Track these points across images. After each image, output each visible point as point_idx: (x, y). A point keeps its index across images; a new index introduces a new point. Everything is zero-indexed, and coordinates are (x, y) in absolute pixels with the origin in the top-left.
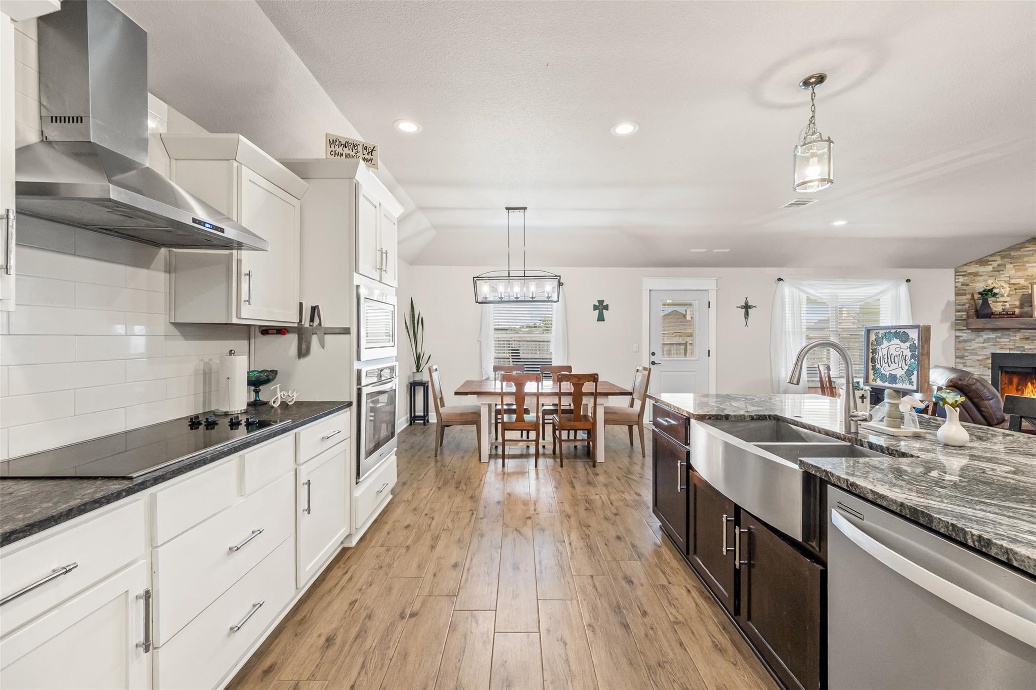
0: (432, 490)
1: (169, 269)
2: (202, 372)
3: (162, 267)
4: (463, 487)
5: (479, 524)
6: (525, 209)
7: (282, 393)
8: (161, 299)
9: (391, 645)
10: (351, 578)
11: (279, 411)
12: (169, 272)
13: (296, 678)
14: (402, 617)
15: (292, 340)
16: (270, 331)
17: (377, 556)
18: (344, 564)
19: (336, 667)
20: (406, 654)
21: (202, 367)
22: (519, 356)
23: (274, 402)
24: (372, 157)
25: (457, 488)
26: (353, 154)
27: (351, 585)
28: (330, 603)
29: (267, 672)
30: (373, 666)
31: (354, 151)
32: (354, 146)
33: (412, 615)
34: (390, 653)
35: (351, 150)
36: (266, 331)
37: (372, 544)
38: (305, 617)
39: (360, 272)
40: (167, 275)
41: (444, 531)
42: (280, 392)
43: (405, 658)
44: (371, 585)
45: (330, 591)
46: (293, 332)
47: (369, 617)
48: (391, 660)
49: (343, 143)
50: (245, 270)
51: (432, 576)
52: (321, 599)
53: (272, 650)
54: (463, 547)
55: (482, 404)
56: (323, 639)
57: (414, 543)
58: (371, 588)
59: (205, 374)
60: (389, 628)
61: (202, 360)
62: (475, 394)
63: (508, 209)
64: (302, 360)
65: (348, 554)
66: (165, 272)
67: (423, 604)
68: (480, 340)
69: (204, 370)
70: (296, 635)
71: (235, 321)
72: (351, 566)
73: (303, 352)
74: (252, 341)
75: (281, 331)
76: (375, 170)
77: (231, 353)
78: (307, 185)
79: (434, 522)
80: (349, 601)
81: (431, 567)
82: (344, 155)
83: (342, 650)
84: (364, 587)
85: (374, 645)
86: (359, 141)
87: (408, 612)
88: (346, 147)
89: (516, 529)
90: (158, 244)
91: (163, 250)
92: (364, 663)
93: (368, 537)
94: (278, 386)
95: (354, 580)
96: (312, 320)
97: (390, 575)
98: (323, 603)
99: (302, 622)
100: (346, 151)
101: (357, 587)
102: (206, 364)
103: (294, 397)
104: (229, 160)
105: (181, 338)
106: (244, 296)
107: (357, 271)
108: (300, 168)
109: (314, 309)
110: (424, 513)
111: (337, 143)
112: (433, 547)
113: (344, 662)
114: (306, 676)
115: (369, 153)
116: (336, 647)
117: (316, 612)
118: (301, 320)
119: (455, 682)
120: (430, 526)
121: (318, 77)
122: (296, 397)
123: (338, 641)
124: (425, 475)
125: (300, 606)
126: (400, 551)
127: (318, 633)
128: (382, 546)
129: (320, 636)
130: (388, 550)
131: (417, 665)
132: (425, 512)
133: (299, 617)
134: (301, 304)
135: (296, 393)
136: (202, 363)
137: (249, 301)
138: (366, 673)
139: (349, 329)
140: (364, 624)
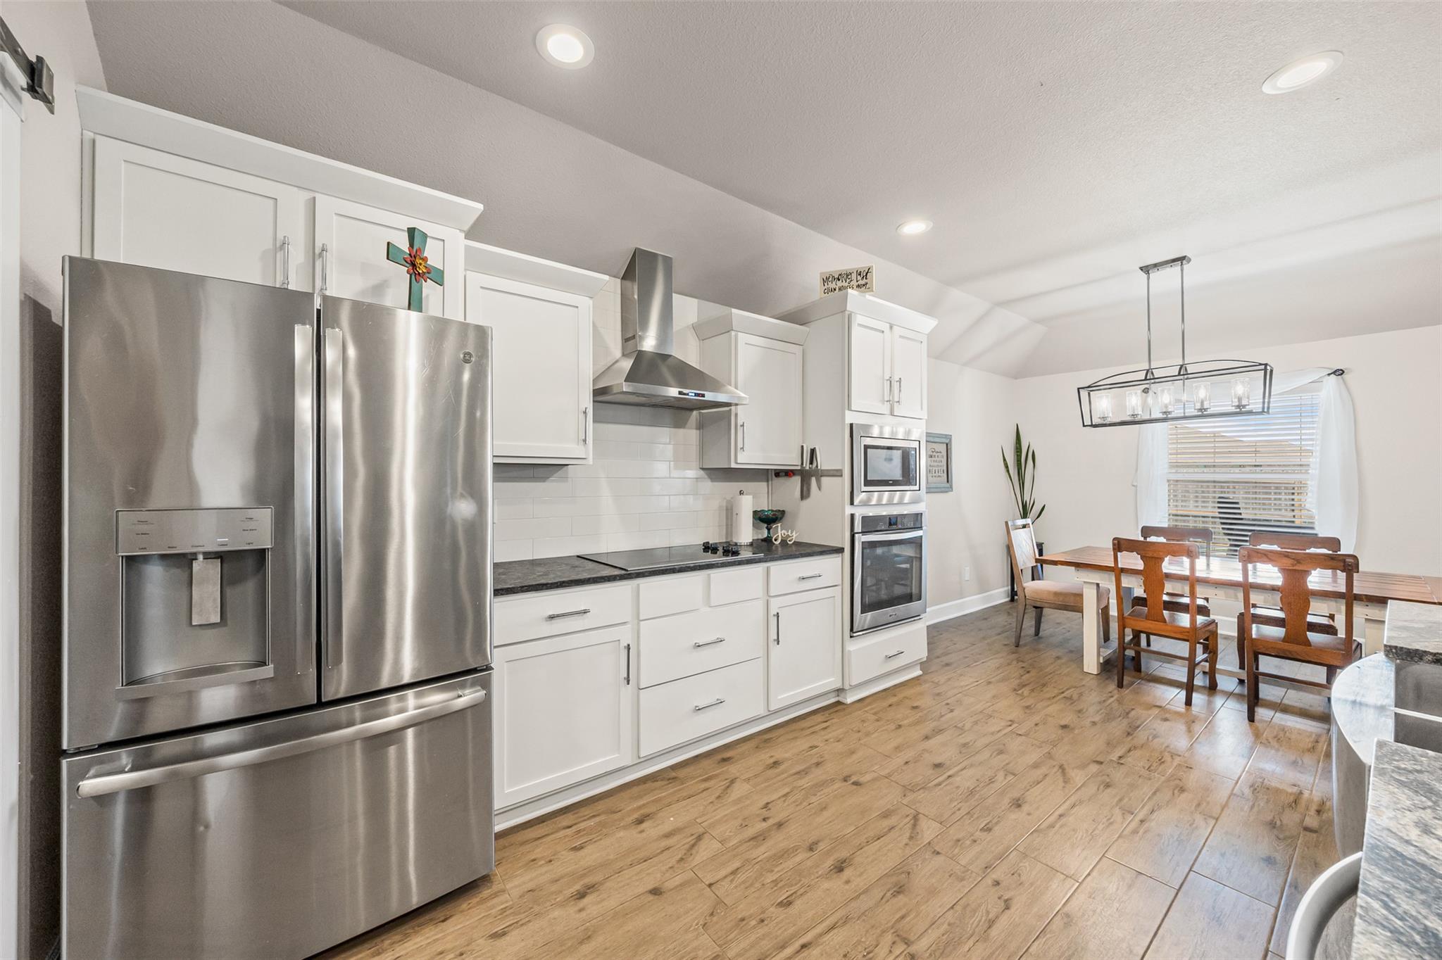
0: (977, 681)
1: (700, 426)
2: (725, 508)
3: (694, 426)
4: (1025, 692)
5: (1009, 739)
6: (1182, 259)
7: (783, 532)
8: (694, 450)
9: (819, 794)
10: (825, 728)
11: (780, 549)
12: (699, 429)
13: (738, 774)
14: (845, 780)
15: (796, 481)
16: (781, 474)
17: (862, 721)
18: (829, 714)
19: (766, 784)
20: (825, 808)
21: (724, 504)
22: (1240, 514)
23: (776, 540)
24: (866, 281)
25: (1015, 690)
26: (847, 284)
27: (823, 733)
28: (796, 738)
29: (724, 760)
30: (793, 799)
31: (848, 281)
32: (848, 276)
33: (856, 783)
34: (813, 799)
35: (844, 281)
36: (778, 474)
37: (866, 709)
38: (771, 738)
39: (853, 409)
40: (698, 431)
41: (955, 728)
42: (781, 531)
43: (822, 810)
44: (838, 741)
45: (802, 729)
46: (798, 475)
47: (818, 764)
48: (810, 804)
49: (836, 277)
50: (740, 423)
51: (904, 762)
52: (792, 731)
53: (737, 748)
54: (964, 753)
55: (1085, 582)
56: (772, 760)
57: (910, 725)
58: (836, 743)
59: (727, 509)
60: (828, 780)
61: (725, 498)
62: (1072, 566)
63: (1146, 269)
64: (806, 502)
65: (839, 708)
66: (697, 429)
67: (875, 780)
68: (1135, 484)
69: (727, 507)
70: (757, 747)
71: (733, 465)
72: (833, 718)
73: (805, 494)
74: (770, 482)
75: (788, 473)
76: (872, 293)
77: (741, 493)
78: (808, 329)
79: (950, 715)
80: (811, 745)
81: (909, 754)
82: (837, 289)
83: (779, 775)
84: (832, 740)
85: (805, 787)
86: (851, 269)
87: (854, 779)
88: (839, 280)
89: (1061, 767)
90: (692, 410)
91: (695, 413)
92: (788, 793)
93: (867, 701)
94: (779, 525)
95: (828, 730)
96: (811, 463)
97: (862, 742)
98: (791, 736)
99: (766, 741)
100: (840, 284)
101: (826, 737)
102: (728, 502)
103: (795, 536)
104: (728, 332)
105: (709, 480)
106: (740, 445)
107: (849, 409)
108: (797, 317)
109: (813, 451)
110: (946, 702)
111: (830, 280)
112: (927, 738)
113: (774, 784)
114: (743, 777)
115: (863, 277)
116: (778, 770)
117: (781, 739)
118: (802, 464)
119: (849, 855)
120: (942, 716)
121: (802, 224)
122: (796, 537)
123: (782, 767)
124: (983, 663)
125: (772, 729)
126: (889, 726)
127: (772, 755)
128: (875, 714)
129: (772, 757)
130: (878, 720)
131: (828, 821)
132: (949, 701)
133: (766, 736)
134: (802, 447)
135: (796, 533)
136: (725, 501)
137: (742, 448)
138: (784, 801)
139: (840, 471)
140: (809, 768)
